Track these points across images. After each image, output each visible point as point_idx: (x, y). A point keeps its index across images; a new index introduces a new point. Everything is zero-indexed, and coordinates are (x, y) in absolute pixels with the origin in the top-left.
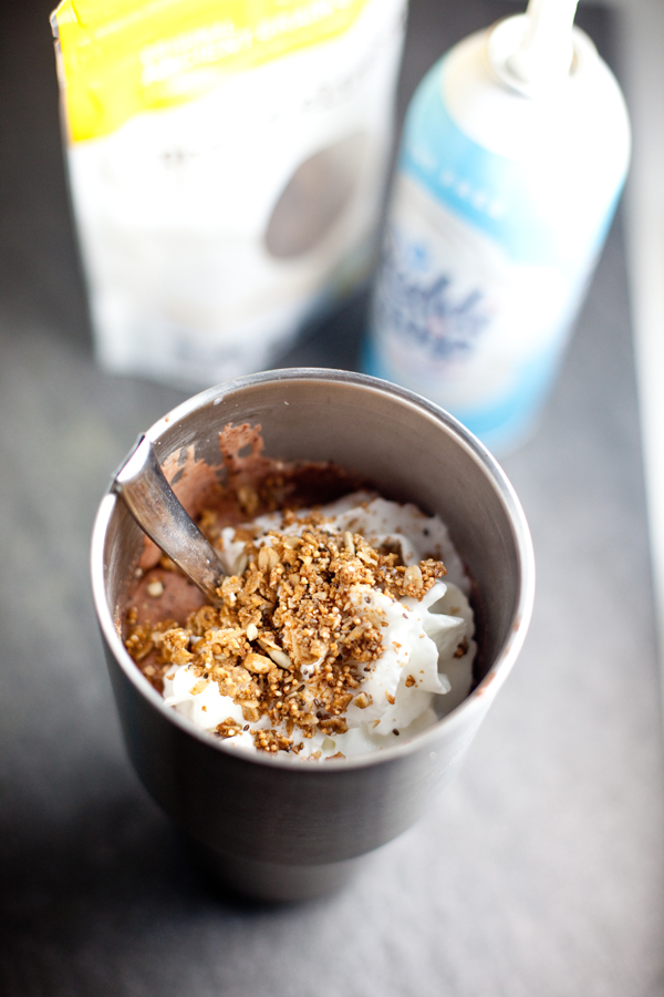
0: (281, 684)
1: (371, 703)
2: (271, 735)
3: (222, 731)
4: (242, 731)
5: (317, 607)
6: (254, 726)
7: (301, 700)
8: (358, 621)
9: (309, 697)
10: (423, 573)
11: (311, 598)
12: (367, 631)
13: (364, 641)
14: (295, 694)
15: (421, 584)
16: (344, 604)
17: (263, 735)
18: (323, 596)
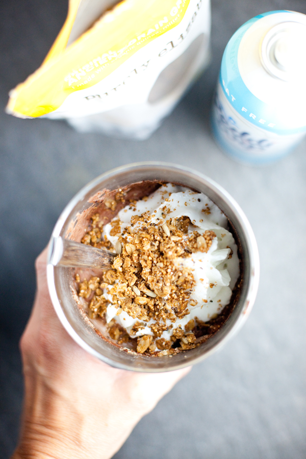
0: (155, 305)
1: (197, 303)
2: (157, 326)
3: (135, 330)
4: (144, 327)
5: (160, 272)
6: (149, 324)
7: (166, 309)
8: (180, 274)
9: (168, 307)
10: (206, 239)
11: (156, 266)
12: (186, 278)
13: (186, 282)
14: (162, 308)
15: (206, 246)
16: (172, 267)
17: (154, 328)
18: (161, 265)
